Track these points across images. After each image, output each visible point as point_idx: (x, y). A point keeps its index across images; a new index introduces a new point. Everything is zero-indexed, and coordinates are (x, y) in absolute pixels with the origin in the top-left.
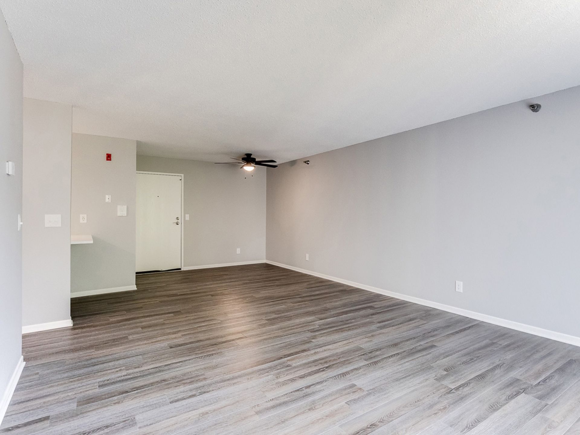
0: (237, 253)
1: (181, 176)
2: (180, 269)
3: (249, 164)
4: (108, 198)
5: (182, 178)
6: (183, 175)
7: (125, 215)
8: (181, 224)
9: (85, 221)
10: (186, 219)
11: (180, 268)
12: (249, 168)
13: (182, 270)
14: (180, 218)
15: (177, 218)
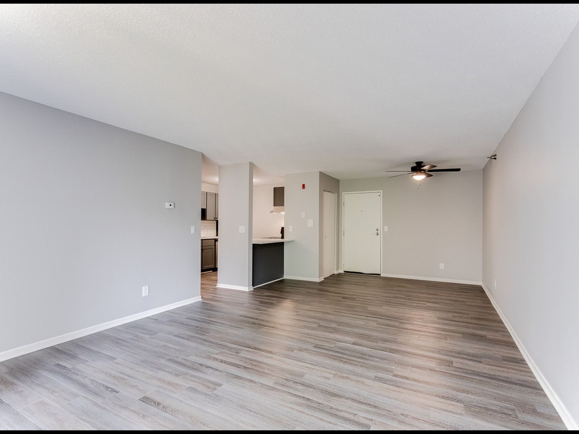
0: (441, 268)
1: (380, 192)
2: (380, 275)
3: (418, 174)
4: (303, 215)
5: (381, 194)
6: (381, 191)
7: (312, 226)
8: (381, 235)
9: (292, 231)
10: (385, 231)
11: (380, 273)
12: (419, 177)
13: (381, 276)
14: (379, 229)
15: (377, 229)
